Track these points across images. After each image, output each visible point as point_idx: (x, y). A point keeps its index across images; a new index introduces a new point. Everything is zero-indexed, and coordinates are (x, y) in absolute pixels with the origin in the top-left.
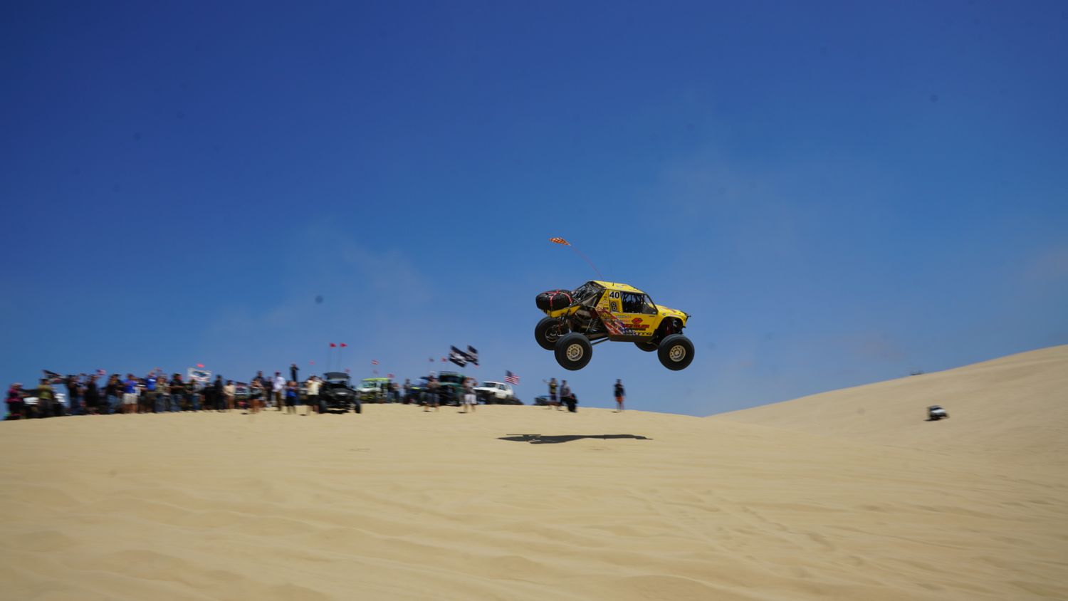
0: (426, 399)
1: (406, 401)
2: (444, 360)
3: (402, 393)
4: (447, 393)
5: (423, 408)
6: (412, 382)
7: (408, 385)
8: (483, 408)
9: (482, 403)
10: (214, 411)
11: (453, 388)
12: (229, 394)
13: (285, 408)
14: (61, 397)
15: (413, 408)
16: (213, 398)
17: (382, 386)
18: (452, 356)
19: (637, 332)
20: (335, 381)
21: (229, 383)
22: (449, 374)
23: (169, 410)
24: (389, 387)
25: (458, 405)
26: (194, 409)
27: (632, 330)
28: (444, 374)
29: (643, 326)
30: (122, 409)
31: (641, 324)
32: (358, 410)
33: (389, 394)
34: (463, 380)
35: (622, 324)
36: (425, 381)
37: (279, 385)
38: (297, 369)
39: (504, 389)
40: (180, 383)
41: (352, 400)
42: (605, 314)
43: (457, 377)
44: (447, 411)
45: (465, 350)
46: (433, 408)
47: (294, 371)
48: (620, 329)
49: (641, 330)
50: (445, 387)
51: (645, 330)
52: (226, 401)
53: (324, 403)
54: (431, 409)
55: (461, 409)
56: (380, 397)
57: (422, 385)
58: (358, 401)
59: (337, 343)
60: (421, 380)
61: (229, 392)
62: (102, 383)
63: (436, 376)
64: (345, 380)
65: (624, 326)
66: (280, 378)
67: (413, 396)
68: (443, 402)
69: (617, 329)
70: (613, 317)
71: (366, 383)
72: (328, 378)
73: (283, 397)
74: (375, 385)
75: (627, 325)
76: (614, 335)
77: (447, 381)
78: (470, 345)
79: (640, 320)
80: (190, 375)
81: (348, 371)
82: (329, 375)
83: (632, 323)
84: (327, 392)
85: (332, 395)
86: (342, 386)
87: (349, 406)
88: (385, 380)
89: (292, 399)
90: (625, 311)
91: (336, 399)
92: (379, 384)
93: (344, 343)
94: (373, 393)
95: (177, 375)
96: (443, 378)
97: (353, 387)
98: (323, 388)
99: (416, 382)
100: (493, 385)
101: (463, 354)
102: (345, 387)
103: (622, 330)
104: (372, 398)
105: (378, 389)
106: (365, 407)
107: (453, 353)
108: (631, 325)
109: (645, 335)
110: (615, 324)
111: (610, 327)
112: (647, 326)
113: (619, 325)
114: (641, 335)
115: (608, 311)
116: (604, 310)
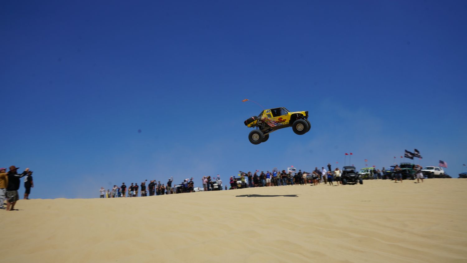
0: (394, 176)
1: (384, 178)
2: (402, 157)
3: (382, 174)
4: (407, 174)
5: (394, 181)
6: (386, 169)
7: (384, 171)
8: (427, 180)
9: (426, 177)
10: (300, 185)
11: (409, 170)
12: (305, 178)
13: (328, 183)
14: (246, 181)
15: (388, 181)
16: (298, 179)
17: (371, 171)
18: (406, 154)
19: (282, 123)
20: (348, 170)
21: (304, 173)
22: (406, 164)
23: (283, 185)
24: (375, 171)
25: (413, 179)
26: (292, 184)
27: (279, 123)
28: (403, 164)
29: (283, 120)
30: (267, 185)
31: (282, 120)
32: (361, 183)
33: (375, 175)
34: (414, 166)
35: (274, 122)
36: (393, 168)
37: (324, 172)
38: (330, 166)
39: (439, 170)
40: (285, 174)
41: (358, 178)
42: (266, 120)
43: (411, 165)
44: (407, 182)
45: (413, 152)
46: (400, 181)
47: (329, 167)
48: (274, 124)
49: (283, 122)
50: (405, 170)
51: (285, 122)
52: (303, 181)
53: (345, 180)
54: (397, 181)
55: (416, 180)
56: (370, 177)
57: (391, 170)
58: (361, 179)
59: (349, 153)
60: (391, 168)
61: (304, 177)
62: (259, 174)
63: (399, 165)
64: (353, 169)
66: (324, 170)
67: (387, 176)
68: (404, 178)
69: (273, 124)
70: (270, 120)
71: (363, 170)
72: (345, 169)
73: (327, 178)
74: (368, 171)
75: (277, 122)
76: (273, 127)
77: (406, 167)
78: (415, 148)
79: (281, 118)
80: (288, 171)
81: (353, 165)
82: (345, 168)
84: (346, 175)
85: (348, 176)
86: (352, 172)
87: (357, 181)
88: (372, 168)
89: (331, 179)
90: (274, 116)
91: (350, 178)
92: (369, 171)
93: (352, 153)
94: (367, 175)
95: (284, 171)
96: (402, 166)
97: (358, 172)
98: (344, 173)
99: (388, 168)
100: (432, 168)
101: (411, 154)
102: (354, 173)
103: (275, 124)
104: (367, 177)
105: (369, 173)
106: (364, 181)
107: (406, 153)
108: (279, 121)
109: (286, 124)
110: (271, 123)
111: (270, 124)
112: (286, 120)
113: (273, 123)
114: (284, 124)
115: (267, 118)
116: (265, 118)
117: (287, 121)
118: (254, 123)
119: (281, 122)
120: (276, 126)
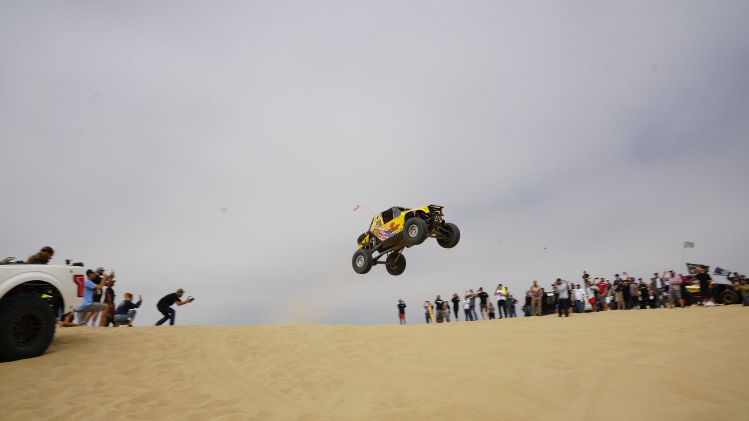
27: (391, 232)
29: (396, 226)
31: (395, 226)
35: (385, 232)
42: (376, 231)
48: (386, 236)
49: (396, 230)
51: (398, 228)
65: (387, 232)
69: (384, 237)
70: (380, 231)
75: (388, 231)
76: (384, 242)
79: (393, 224)
83: (390, 228)
90: (385, 223)
103: (387, 236)
108: (390, 230)
109: (400, 231)
110: (382, 235)
111: (381, 237)
112: (399, 225)
113: (385, 234)
114: (397, 233)
115: (376, 228)
116: (374, 230)
117: (401, 228)
118: (365, 241)
119: (394, 231)
120: (387, 238)
